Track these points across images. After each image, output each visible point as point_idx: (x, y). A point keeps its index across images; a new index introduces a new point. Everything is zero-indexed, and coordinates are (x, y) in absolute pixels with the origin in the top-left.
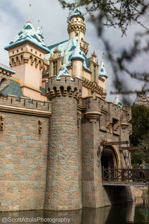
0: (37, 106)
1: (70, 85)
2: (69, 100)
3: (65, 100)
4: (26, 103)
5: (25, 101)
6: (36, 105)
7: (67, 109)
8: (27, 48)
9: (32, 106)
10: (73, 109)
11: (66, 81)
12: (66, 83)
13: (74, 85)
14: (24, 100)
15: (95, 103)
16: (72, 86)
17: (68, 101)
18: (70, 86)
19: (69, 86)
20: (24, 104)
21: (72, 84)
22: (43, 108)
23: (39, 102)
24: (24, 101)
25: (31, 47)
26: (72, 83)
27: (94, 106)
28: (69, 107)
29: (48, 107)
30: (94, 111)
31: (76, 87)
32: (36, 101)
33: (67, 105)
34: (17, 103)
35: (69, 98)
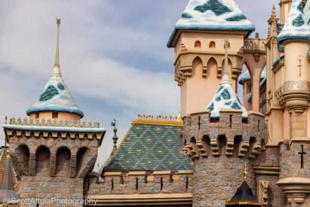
0: (162, 185)
1: (206, 131)
2: (213, 164)
3: (206, 164)
4: (139, 184)
5: (137, 179)
6: (160, 185)
7: (208, 185)
8: (182, 44)
9: (152, 188)
10: (224, 183)
11: (199, 124)
12: (199, 129)
13: (217, 129)
14: (135, 177)
15: (290, 155)
16: (210, 133)
17: (211, 167)
18: (206, 134)
19: (204, 134)
20: (137, 185)
21: (211, 129)
22: (174, 188)
23: (166, 176)
24: (135, 180)
25: (194, 38)
26: (211, 127)
27: (287, 164)
28: (213, 181)
29: (187, 183)
30: (288, 177)
31: (221, 133)
32: (160, 176)
33: (209, 177)
34: (123, 187)
35: (214, 159)
